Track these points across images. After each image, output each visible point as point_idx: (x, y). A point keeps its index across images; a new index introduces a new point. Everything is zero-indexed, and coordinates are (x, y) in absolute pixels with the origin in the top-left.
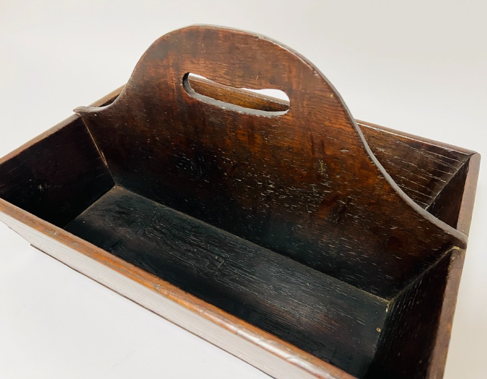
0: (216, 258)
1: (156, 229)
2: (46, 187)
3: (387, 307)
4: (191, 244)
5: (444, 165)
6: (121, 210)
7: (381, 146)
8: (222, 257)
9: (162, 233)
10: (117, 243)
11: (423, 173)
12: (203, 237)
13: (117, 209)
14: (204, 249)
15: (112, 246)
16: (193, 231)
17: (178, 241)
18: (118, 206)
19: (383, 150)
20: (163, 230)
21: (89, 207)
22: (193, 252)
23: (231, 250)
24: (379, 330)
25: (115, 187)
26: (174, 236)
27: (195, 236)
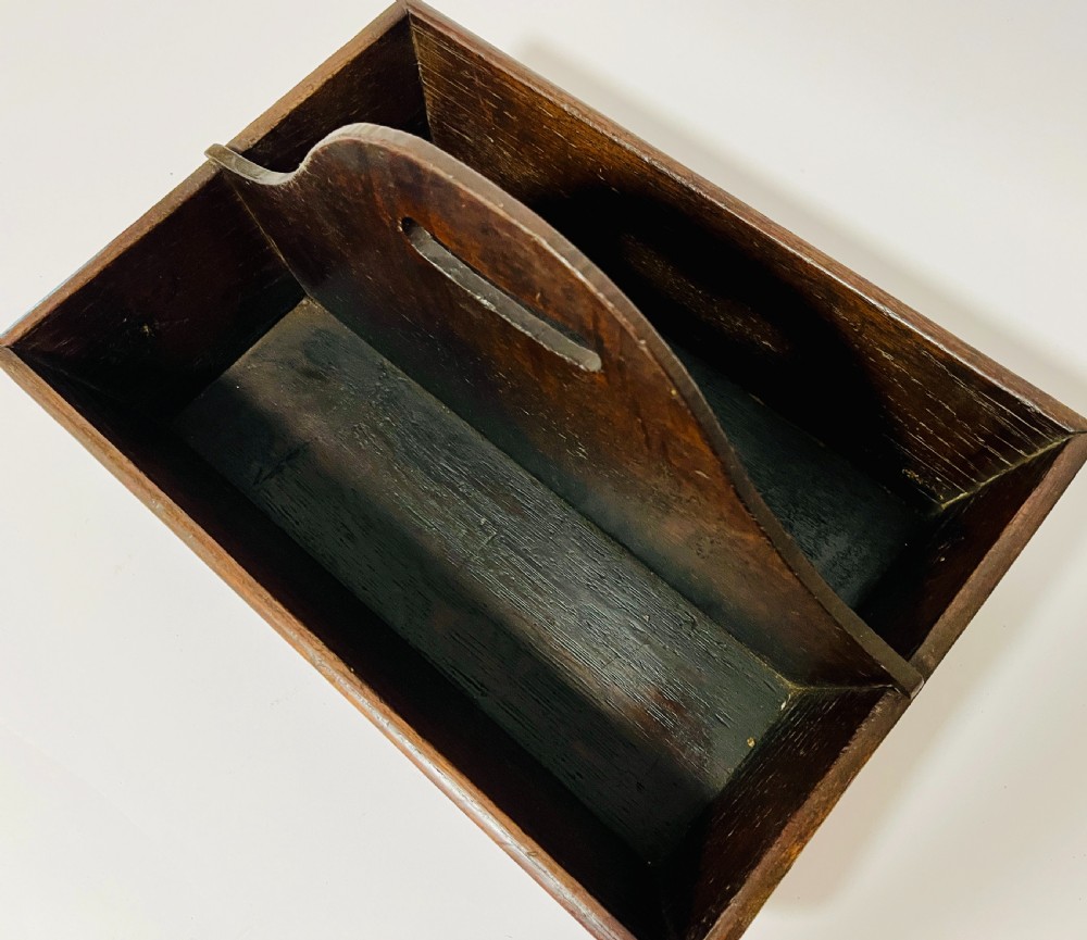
0: (483, 521)
1: (375, 430)
2: (157, 328)
3: (786, 698)
4: (438, 480)
5: (1015, 433)
6: (312, 367)
7: (885, 346)
8: (494, 523)
9: (388, 442)
10: (297, 452)
11: (967, 431)
12: (466, 465)
13: (305, 363)
14: (463, 495)
15: (289, 458)
16: (449, 449)
17: (415, 468)
18: (308, 354)
19: (888, 357)
20: (390, 435)
21: (251, 350)
22: (440, 501)
23: (515, 509)
24: (752, 744)
25: (304, 302)
26: (408, 452)
27: (448, 459)
